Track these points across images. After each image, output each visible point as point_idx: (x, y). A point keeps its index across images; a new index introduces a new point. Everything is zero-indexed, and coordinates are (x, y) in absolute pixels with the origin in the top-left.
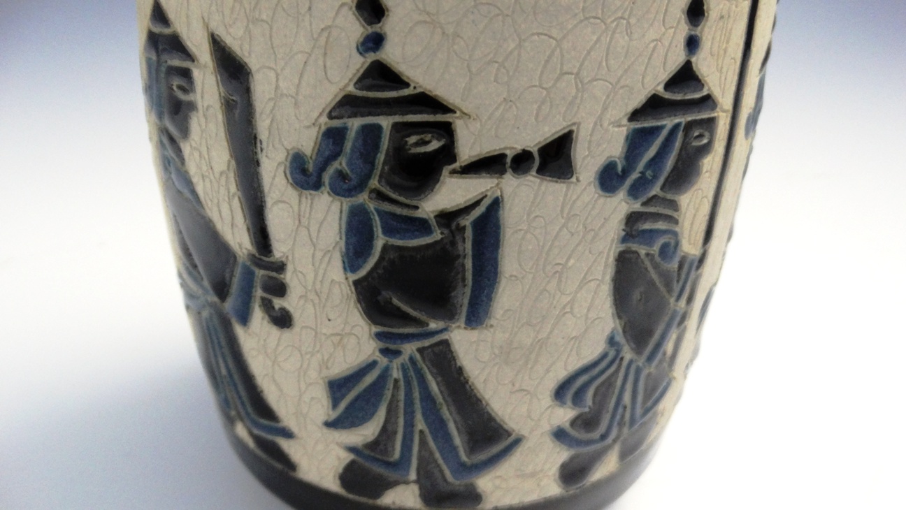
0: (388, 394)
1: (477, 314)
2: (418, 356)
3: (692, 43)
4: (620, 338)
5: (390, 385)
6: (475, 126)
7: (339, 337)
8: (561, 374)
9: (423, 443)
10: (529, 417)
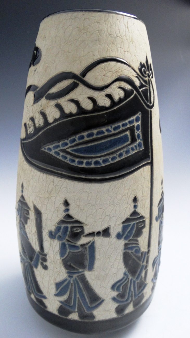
0: (70, 287)
1: (91, 268)
2: (77, 278)
3: (135, 207)
4: (127, 273)
5: (70, 285)
6: (88, 227)
7: (58, 273)
8: (112, 282)
9: (79, 301)
10: (105, 294)
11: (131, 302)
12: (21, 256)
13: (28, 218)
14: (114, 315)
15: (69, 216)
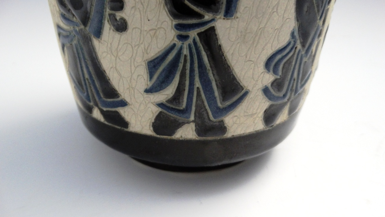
8: (269, 52)
9: (199, 95)
10: (253, 78)
11: (288, 101)
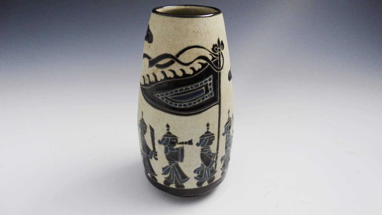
0: (170, 170)
1: (182, 160)
2: (174, 165)
3: (208, 129)
4: (203, 164)
5: (171, 169)
6: (180, 139)
7: (164, 162)
8: (195, 169)
9: (175, 178)
10: (190, 175)
11: (206, 180)
12: (141, 151)
13: (146, 131)
14: (195, 186)
15: (169, 133)
